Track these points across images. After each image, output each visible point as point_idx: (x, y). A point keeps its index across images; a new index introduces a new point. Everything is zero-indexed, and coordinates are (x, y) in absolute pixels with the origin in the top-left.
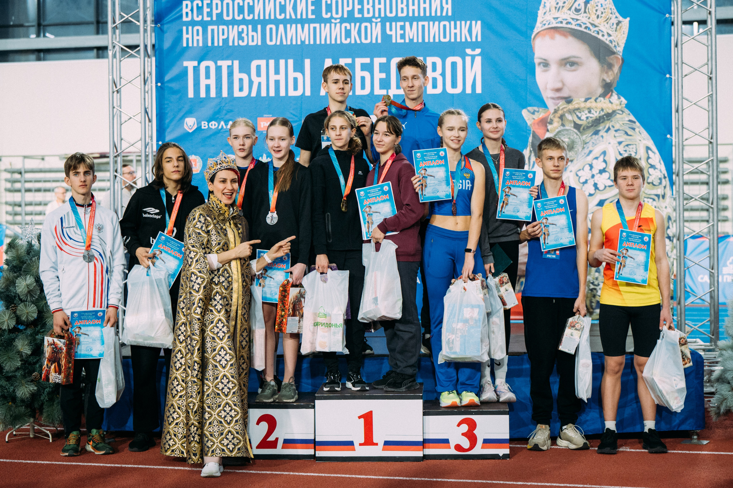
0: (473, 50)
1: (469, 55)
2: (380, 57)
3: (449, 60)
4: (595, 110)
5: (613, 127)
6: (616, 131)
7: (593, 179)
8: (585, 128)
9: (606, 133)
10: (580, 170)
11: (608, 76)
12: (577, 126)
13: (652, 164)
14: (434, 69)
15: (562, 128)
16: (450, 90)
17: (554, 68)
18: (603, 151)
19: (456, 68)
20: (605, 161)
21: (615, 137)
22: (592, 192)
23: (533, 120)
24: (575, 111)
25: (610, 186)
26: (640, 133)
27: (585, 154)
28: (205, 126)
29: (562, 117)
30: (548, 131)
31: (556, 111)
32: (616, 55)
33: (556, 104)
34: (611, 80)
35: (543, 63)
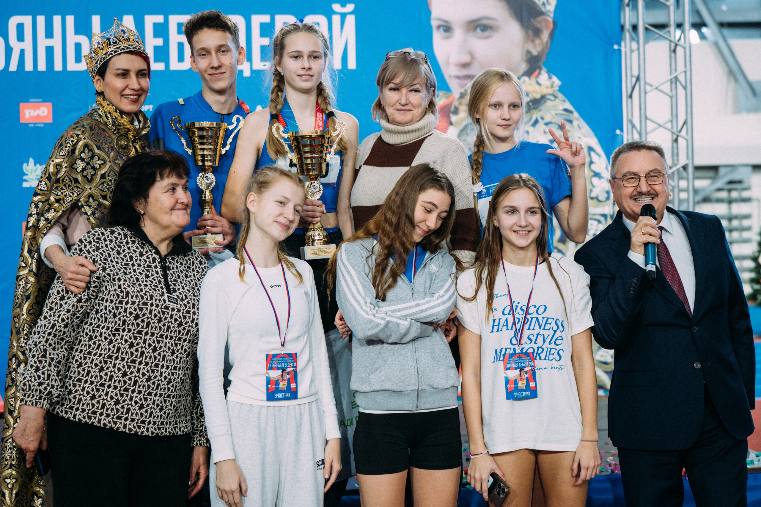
0: (343, 5)
1: (336, 13)
5: (542, 118)
6: (547, 124)
9: (532, 128)
11: (535, 46)
13: (597, 171)
17: (458, 33)
21: (544, 133)
26: (580, 128)
30: (451, 124)
31: (462, 96)
32: (544, 17)
33: (462, 86)
34: (539, 53)
35: (443, 26)
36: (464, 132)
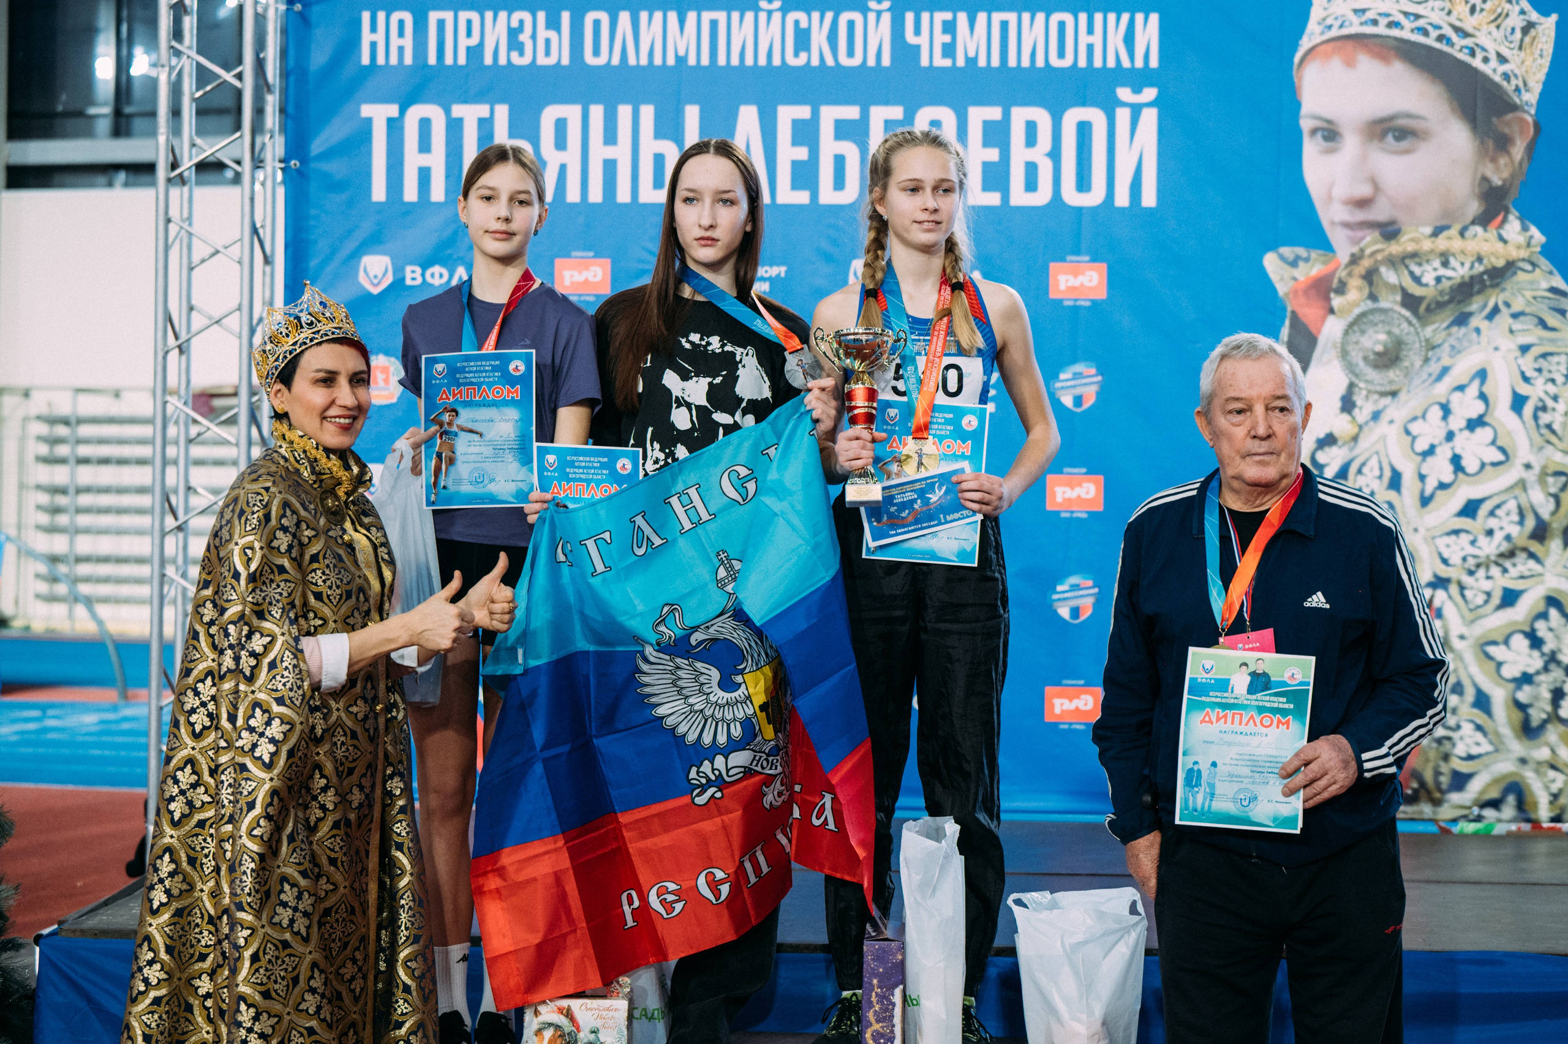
0: (1137, 90)
1: (1124, 104)
2: (887, 103)
3: (1073, 116)
4: (1461, 258)
5: (1508, 305)
6: (1515, 316)
7: (1450, 444)
8: (1433, 306)
9: (1486, 322)
10: (1415, 419)
11: (1498, 169)
12: (1410, 302)
14: (1031, 140)
15: (1370, 305)
16: (1072, 197)
17: (1351, 143)
18: (1478, 368)
19: (1090, 139)
20: (1483, 397)
21: (1511, 331)
22: (1448, 478)
23: (1292, 284)
24: (1407, 261)
25: (1494, 464)
27: (1430, 375)
28: (414, 279)
29: (1370, 276)
30: (1331, 311)
31: (1354, 260)
32: (1519, 114)
33: (1355, 241)
34: (1504, 181)
35: (1323, 129)
36: (1356, 328)
